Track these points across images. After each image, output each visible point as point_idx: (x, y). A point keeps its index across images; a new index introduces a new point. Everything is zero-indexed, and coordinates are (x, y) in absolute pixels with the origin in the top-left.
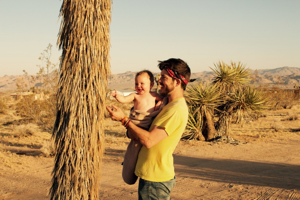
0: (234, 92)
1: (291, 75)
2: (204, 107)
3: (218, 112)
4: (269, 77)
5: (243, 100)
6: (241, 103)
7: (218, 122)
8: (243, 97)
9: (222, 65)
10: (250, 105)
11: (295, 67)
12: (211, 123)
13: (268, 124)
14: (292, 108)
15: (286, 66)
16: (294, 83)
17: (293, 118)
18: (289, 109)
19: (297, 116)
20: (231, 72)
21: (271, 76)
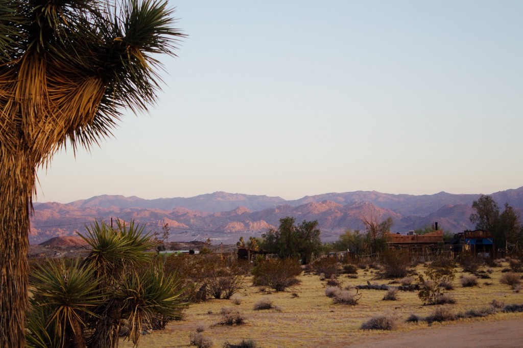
0: (124, 280)
1: (232, 211)
2: (68, 310)
3: (93, 318)
4: (183, 215)
5: (141, 293)
6: (138, 299)
7: (93, 337)
8: (141, 288)
9: (101, 227)
10: (155, 303)
11: (239, 193)
12: (80, 341)
13: (185, 336)
14: (231, 298)
15: (219, 191)
16: (237, 229)
17: (234, 321)
18: (225, 300)
19: (241, 316)
20: (119, 241)
21: (185, 214)
